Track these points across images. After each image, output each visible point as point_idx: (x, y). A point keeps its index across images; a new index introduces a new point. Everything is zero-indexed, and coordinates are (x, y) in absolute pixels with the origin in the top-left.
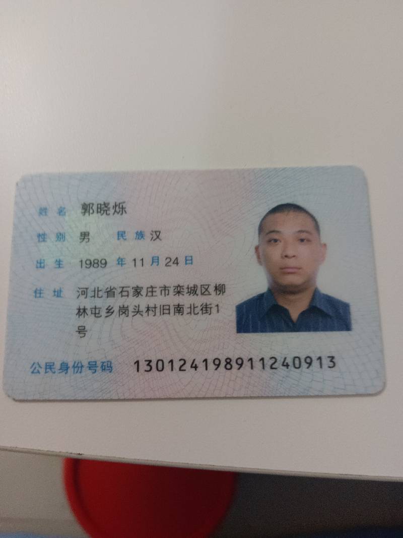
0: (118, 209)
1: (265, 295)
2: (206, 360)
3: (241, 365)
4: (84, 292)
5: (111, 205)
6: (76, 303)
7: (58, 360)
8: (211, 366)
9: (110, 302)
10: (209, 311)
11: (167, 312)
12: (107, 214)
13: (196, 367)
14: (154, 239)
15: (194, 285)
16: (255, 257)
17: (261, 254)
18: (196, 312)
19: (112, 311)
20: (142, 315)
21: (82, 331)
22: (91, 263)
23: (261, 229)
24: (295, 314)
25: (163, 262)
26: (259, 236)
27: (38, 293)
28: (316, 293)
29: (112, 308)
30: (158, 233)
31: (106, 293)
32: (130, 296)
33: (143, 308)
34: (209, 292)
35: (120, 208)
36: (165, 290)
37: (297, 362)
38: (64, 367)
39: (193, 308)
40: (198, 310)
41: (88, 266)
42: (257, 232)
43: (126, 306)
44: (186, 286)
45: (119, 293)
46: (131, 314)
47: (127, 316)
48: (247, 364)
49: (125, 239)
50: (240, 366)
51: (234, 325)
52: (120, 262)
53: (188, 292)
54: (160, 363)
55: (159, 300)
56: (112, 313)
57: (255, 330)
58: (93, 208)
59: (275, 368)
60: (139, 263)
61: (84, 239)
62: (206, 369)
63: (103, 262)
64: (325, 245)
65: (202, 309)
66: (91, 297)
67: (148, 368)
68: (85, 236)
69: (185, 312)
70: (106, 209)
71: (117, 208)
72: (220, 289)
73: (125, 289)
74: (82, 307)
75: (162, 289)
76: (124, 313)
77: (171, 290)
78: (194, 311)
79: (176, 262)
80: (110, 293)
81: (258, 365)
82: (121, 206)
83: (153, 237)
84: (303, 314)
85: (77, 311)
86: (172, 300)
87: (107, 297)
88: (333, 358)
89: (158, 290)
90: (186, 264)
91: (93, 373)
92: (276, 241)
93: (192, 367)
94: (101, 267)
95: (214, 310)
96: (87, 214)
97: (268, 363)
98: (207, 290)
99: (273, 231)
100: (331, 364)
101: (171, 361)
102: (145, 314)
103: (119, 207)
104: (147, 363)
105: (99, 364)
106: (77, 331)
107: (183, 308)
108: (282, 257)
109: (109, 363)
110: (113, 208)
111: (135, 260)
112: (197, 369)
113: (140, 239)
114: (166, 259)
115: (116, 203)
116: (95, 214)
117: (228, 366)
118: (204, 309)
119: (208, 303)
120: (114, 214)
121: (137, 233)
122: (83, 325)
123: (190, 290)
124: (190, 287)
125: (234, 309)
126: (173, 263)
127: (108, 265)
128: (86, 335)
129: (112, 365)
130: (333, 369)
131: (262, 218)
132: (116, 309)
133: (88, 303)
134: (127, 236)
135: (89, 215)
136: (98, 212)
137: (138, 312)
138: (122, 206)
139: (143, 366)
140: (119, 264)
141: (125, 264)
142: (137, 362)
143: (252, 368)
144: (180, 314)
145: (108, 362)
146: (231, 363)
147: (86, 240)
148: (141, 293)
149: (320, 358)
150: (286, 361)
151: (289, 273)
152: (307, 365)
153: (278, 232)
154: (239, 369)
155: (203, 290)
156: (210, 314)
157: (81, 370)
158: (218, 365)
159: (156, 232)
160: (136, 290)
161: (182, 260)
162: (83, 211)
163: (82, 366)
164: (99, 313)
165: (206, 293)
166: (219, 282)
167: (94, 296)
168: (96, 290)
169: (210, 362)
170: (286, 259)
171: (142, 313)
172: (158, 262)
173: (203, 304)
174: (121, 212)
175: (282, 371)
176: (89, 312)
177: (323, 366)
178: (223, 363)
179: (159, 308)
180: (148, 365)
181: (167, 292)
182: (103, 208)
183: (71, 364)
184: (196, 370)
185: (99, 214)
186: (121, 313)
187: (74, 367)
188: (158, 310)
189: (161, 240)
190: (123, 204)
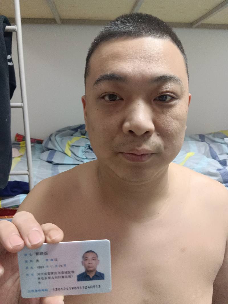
2: (70, 288)
3: (78, 288)
4: (39, 274)
5: (44, 253)
6: (37, 277)
7: (34, 289)
9: (46, 276)
10: (70, 277)
11: (60, 278)
12: (43, 255)
13: (68, 289)
15: (66, 271)
16: (82, 264)
20: (54, 279)
21: (39, 283)
22: (40, 267)
24: (91, 277)
25: (58, 266)
26: (83, 259)
27: (27, 275)
31: (44, 274)
32: (50, 275)
33: (54, 277)
37: (91, 287)
38: (36, 291)
39: (66, 276)
40: (68, 277)
42: (82, 257)
44: (64, 272)
46: (51, 279)
48: (80, 288)
54: (59, 289)
55: (58, 275)
56: (47, 278)
57: (82, 280)
58: (39, 253)
59: (86, 288)
61: (37, 261)
63: (43, 267)
69: (65, 278)
72: (73, 272)
73: (49, 273)
75: (58, 272)
80: (46, 274)
81: (82, 288)
83: (55, 260)
84: (93, 277)
86: (61, 275)
88: (100, 285)
91: (43, 292)
92: (87, 260)
95: (72, 277)
99: (86, 258)
101: (62, 288)
105: (44, 290)
108: (88, 264)
111: (51, 266)
113: (52, 261)
117: (75, 289)
120: (45, 255)
121: (51, 259)
122: (40, 281)
126: (61, 266)
128: (41, 284)
130: (100, 288)
131: (83, 254)
133: (40, 276)
134: (49, 260)
135: (38, 255)
138: (47, 253)
139: (55, 289)
140: (47, 267)
141: (49, 267)
144: (63, 278)
145: (47, 289)
150: (89, 287)
151: (90, 267)
152: (94, 288)
155: (69, 272)
157: (40, 291)
158: (73, 288)
160: (52, 273)
161: (63, 266)
162: (36, 254)
164: (43, 279)
166: (73, 270)
167: (42, 275)
168: (42, 273)
173: (69, 275)
175: (88, 289)
176: (41, 278)
177: (97, 287)
181: (60, 273)
182: (42, 253)
183: (38, 290)
185: (41, 255)
186: (49, 278)
188: (58, 277)
189: (57, 261)
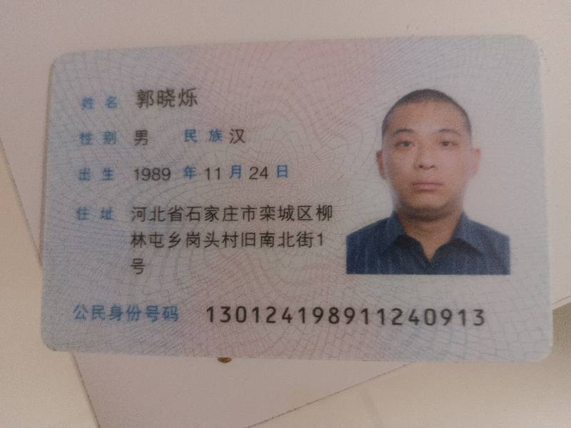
0: (185, 99)
1: (388, 222)
2: (303, 310)
3: (351, 318)
4: (140, 213)
5: (176, 94)
6: (129, 228)
7: (108, 301)
8: (310, 318)
9: (176, 227)
10: (309, 243)
11: (252, 242)
12: (171, 106)
13: (289, 319)
14: (234, 141)
15: (289, 206)
16: (376, 167)
17: (384, 163)
18: (291, 244)
19: (177, 239)
20: (217, 246)
21: (138, 265)
22: (149, 174)
23: (386, 126)
25: (246, 173)
26: (383, 138)
27: (82, 213)
28: (462, 219)
29: (178, 235)
30: (240, 133)
31: (170, 215)
32: (201, 220)
33: (219, 237)
34: (309, 217)
35: (189, 97)
36: (249, 212)
37: (430, 316)
38: (117, 313)
39: (286, 238)
40: (293, 241)
41: (145, 177)
43: (196, 233)
44: (277, 208)
45: (187, 216)
46: (203, 244)
47: (198, 247)
48: (360, 317)
49: (196, 141)
50: (349, 319)
51: (343, 262)
52: (189, 174)
53: (281, 216)
54: (241, 312)
55: (240, 226)
56: (178, 242)
57: (373, 270)
58: (153, 97)
59: (400, 324)
60: (213, 174)
61: (140, 140)
62: (304, 321)
63: (166, 172)
64: (478, 151)
65: (299, 240)
66: (151, 220)
67: (225, 318)
68: (141, 136)
69: (276, 243)
70: (169, 98)
71: (185, 96)
72: (325, 212)
73: (195, 210)
74: (138, 234)
75: (244, 210)
76: (193, 242)
77: (258, 213)
78: (288, 243)
79: (265, 174)
80: (175, 214)
82: (190, 95)
83: (233, 139)
84: (442, 250)
85: (132, 238)
86: (259, 226)
87: (172, 220)
88: (481, 311)
89: (240, 212)
90: (278, 176)
91: (153, 321)
92: (407, 144)
93: (283, 318)
94: (163, 179)
95: (316, 241)
96: (144, 106)
97: (390, 316)
98: (306, 213)
99: (405, 130)
100: (478, 321)
101: (256, 309)
102: (222, 245)
103: (187, 97)
104: (224, 310)
105: (161, 310)
106: (132, 266)
107: (273, 238)
108: (415, 168)
109: (174, 309)
110: (179, 97)
111: (208, 170)
112: (291, 321)
113: (216, 141)
114: (251, 169)
115: (183, 90)
116: (155, 105)
117: (334, 319)
118: (302, 240)
119: (308, 232)
120: (180, 105)
121: (211, 132)
122: (140, 258)
123: (282, 214)
124: (283, 209)
125: (344, 239)
126: (261, 175)
127: (173, 176)
128: (144, 271)
129: (178, 312)
130: (481, 327)
131: (388, 110)
132: (183, 237)
133: (144, 228)
134: (198, 136)
135: (147, 106)
136: (159, 103)
137: (212, 241)
138: (192, 95)
139: (219, 315)
140: (187, 175)
141: (195, 175)
142: (211, 309)
143: (367, 323)
144: (269, 245)
145: (172, 307)
146: (338, 314)
147: (142, 142)
148: (217, 216)
149: (463, 312)
150: (415, 315)
151: (425, 191)
152: (444, 321)
153: (410, 131)
154: (348, 323)
155: (302, 213)
156: (310, 247)
157: (138, 316)
158: (320, 317)
159: (237, 131)
160: (210, 212)
161: (272, 172)
162: (140, 101)
163: (139, 312)
164: (160, 242)
165: (306, 217)
166: (323, 201)
167: (154, 219)
168: (157, 210)
169: (309, 312)
170: (421, 169)
171: (217, 243)
172: (240, 173)
173: (300, 233)
174: (189, 103)
175: (409, 327)
176: (147, 240)
177: (467, 322)
178: (327, 315)
179: (240, 236)
180: (225, 313)
181: (251, 214)
182: (166, 97)
183: (124, 309)
184: (289, 322)
185: (161, 106)
186: (189, 242)
187: (128, 312)
188: (239, 240)
189: (244, 142)
190: (193, 91)
